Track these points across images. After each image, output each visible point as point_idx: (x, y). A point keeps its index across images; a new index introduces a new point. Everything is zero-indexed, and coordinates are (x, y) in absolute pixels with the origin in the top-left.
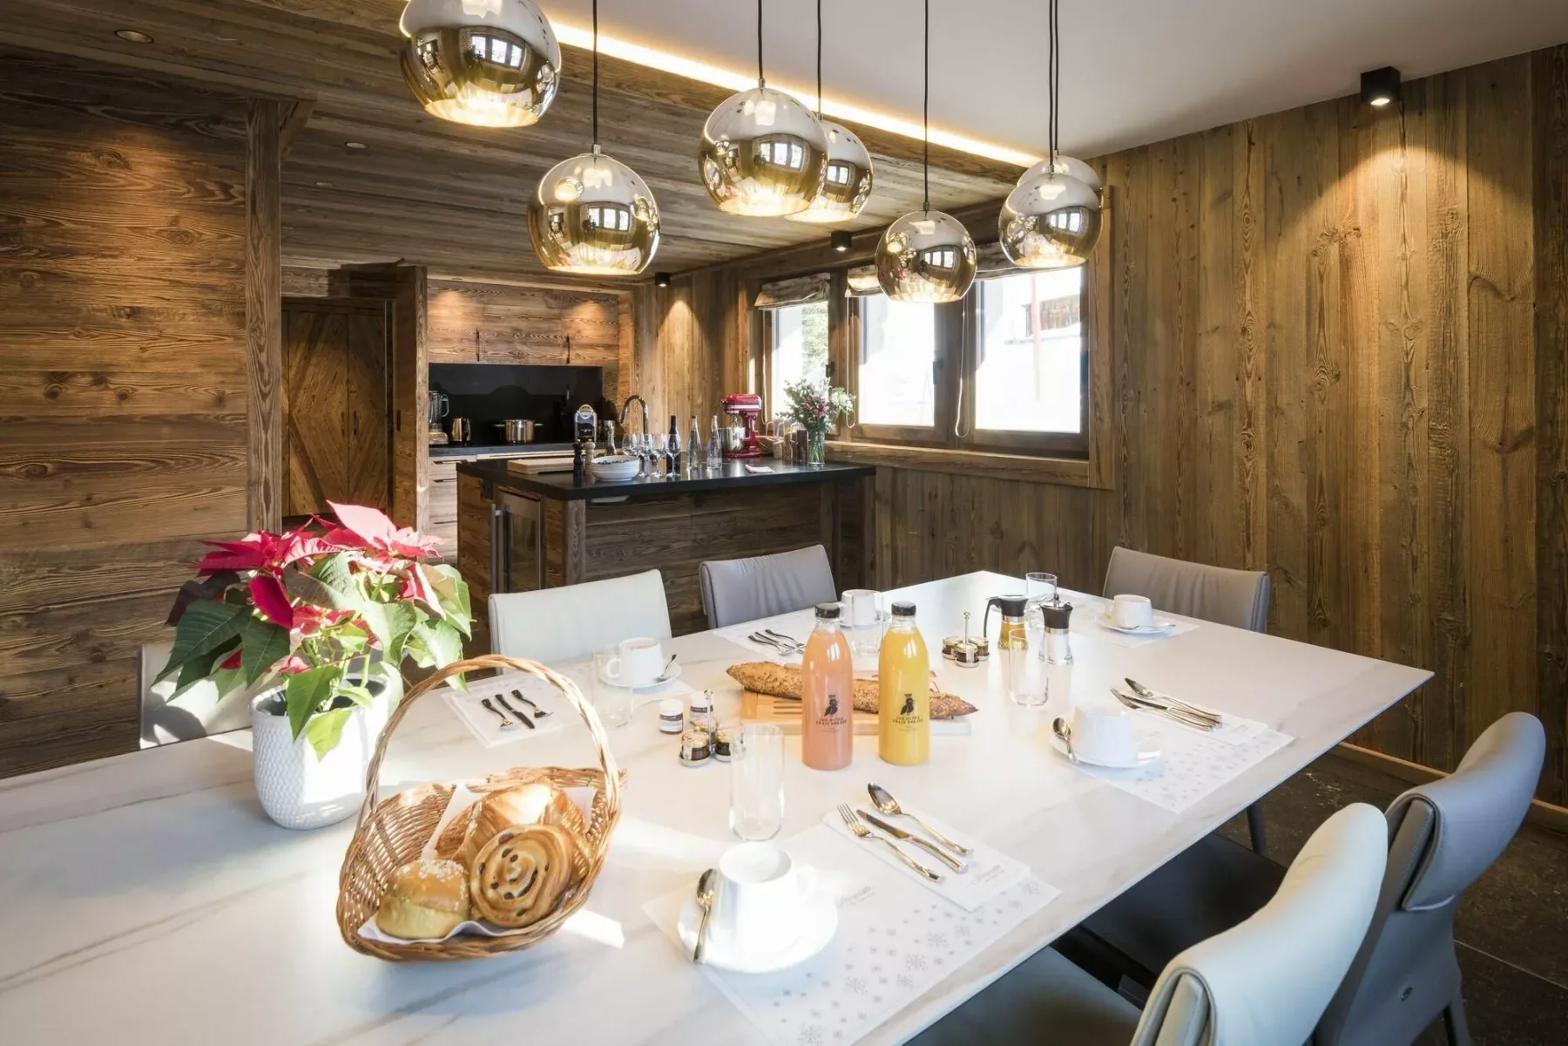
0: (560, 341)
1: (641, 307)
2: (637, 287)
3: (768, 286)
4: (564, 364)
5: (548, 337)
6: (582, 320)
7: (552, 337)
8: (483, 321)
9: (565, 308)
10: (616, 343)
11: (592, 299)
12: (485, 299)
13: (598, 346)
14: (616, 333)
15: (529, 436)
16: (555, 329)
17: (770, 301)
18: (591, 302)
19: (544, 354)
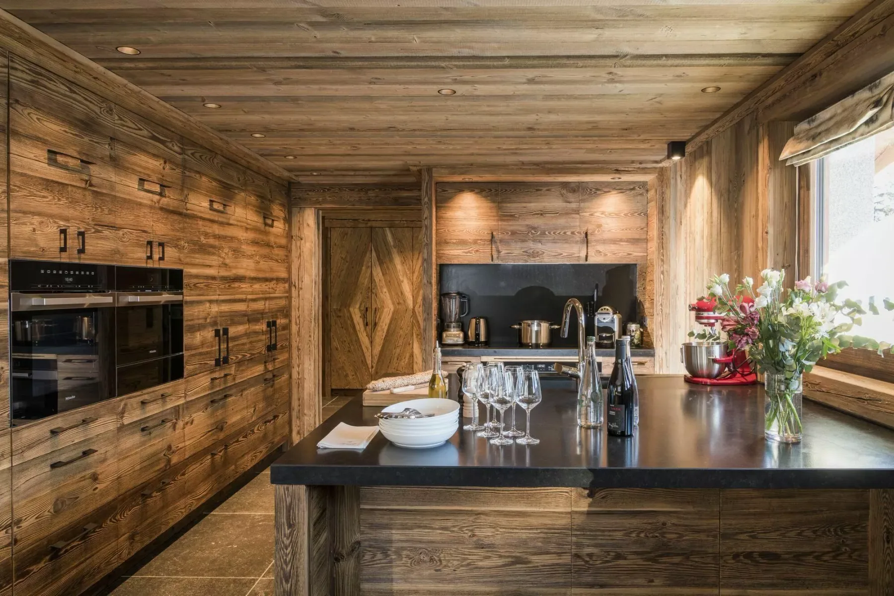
0: (578, 237)
1: (668, 192)
2: (662, 168)
3: (803, 126)
4: (582, 262)
5: (565, 233)
6: (603, 213)
7: (569, 233)
8: (498, 220)
9: (583, 201)
10: (644, 237)
11: (615, 189)
12: (499, 199)
13: (621, 240)
14: (644, 225)
15: (544, 339)
16: (572, 224)
17: (801, 147)
18: (614, 192)
19: (559, 251)
